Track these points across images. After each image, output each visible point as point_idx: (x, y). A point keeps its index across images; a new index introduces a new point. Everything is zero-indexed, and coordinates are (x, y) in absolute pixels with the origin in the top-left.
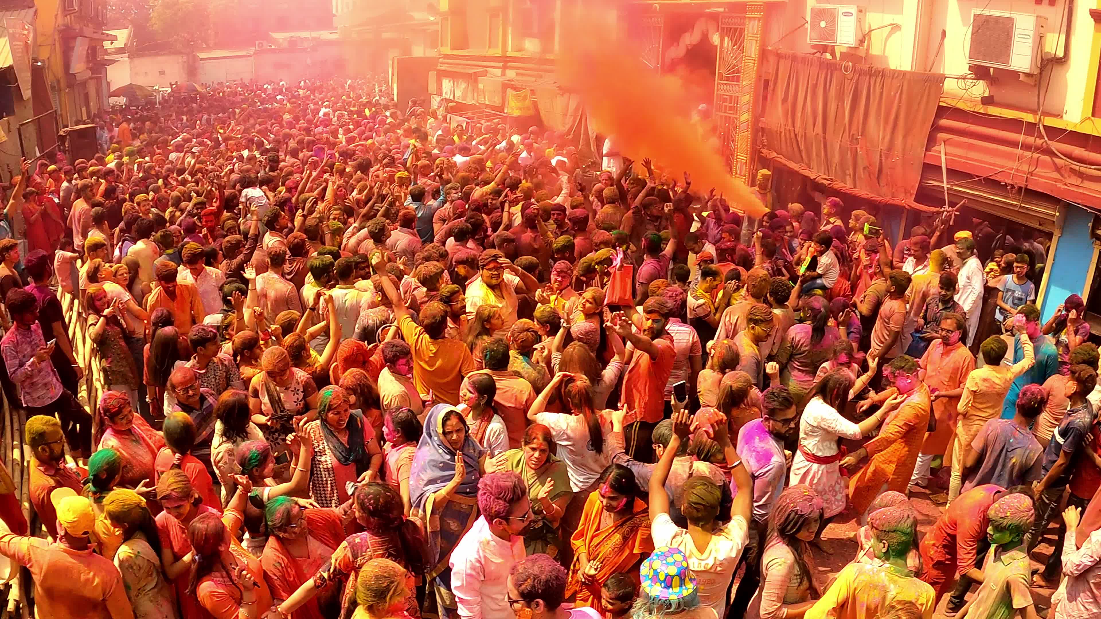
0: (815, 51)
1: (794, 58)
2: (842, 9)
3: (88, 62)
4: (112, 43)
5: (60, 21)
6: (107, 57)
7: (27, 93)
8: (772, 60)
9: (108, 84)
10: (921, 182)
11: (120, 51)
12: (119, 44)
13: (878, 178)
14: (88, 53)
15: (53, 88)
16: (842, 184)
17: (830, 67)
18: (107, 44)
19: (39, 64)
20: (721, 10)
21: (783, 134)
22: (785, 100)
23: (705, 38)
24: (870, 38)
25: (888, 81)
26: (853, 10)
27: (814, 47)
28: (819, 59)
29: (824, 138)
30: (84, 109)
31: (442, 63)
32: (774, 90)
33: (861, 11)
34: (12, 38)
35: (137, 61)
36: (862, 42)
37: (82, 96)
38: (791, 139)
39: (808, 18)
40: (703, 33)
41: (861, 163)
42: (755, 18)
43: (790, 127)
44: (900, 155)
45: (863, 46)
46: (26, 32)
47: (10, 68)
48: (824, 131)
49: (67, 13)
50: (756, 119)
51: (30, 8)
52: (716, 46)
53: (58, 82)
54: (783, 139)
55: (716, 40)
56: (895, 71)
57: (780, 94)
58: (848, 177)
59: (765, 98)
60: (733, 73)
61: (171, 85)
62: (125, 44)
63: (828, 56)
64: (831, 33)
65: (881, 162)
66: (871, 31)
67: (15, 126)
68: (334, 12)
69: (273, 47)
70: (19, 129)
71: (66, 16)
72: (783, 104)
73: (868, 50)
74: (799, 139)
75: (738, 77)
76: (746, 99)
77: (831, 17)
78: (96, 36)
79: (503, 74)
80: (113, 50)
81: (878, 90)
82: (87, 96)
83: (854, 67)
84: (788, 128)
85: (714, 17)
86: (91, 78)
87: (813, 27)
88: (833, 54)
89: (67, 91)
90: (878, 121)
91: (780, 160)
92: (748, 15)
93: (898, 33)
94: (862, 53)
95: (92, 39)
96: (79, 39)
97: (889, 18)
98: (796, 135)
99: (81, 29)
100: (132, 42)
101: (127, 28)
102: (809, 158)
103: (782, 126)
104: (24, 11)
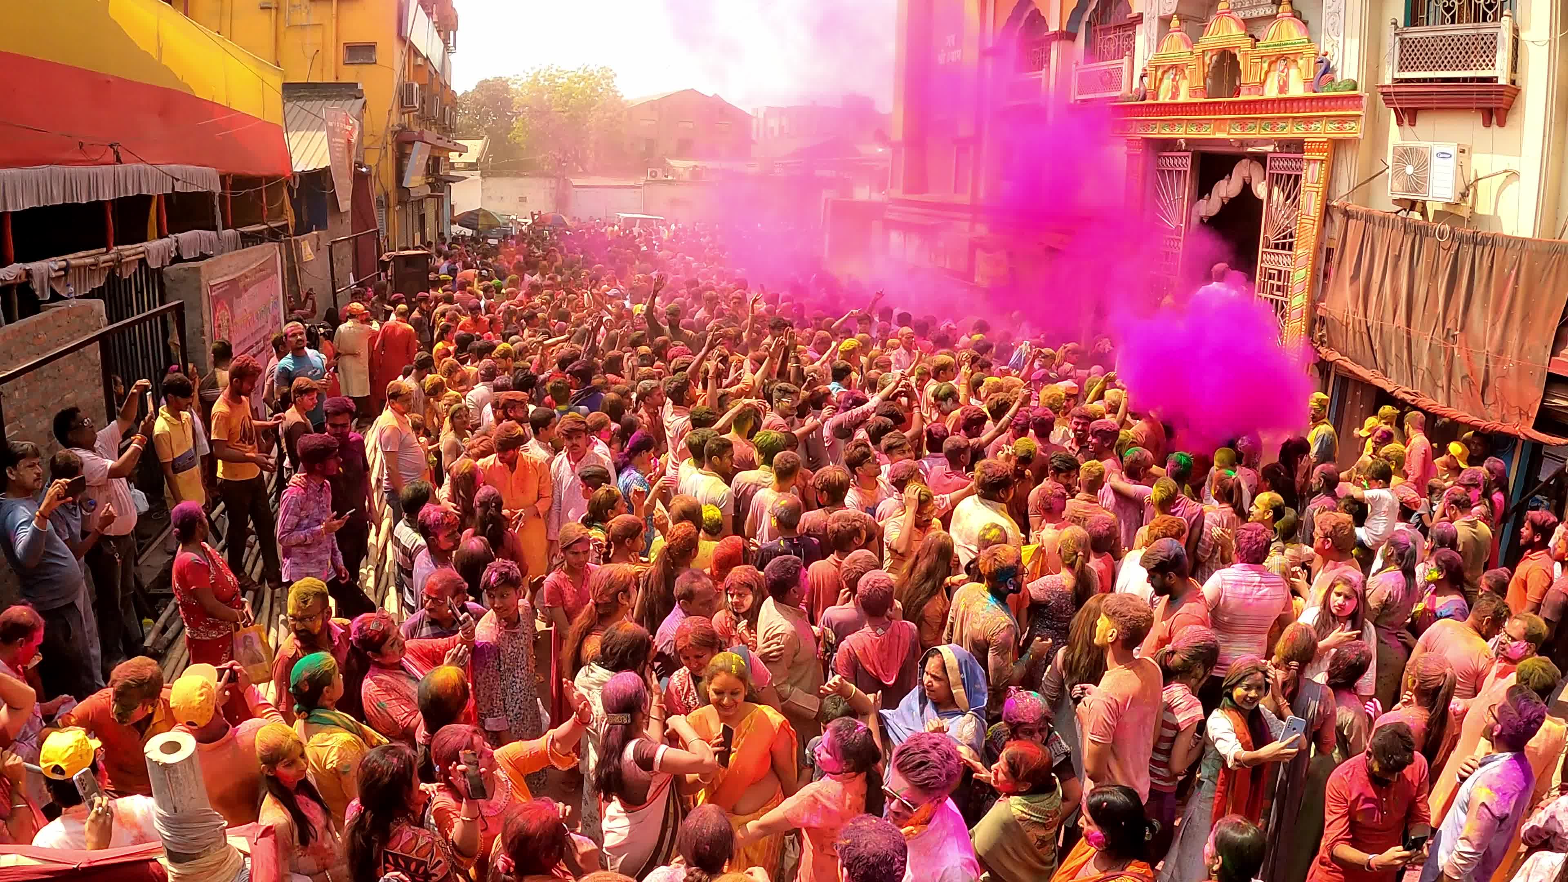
0: (1399, 208)
1: (1369, 218)
2: (1438, 148)
3: (428, 174)
4: (460, 156)
5: (395, 119)
6: (452, 173)
7: (345, 205)
8: (1338, 218)
9: (452, 207)
10: (1543, 401)
11: (471, 166)
12: (470, 157)
13: (1483, 394)
14: (428, 165)
15: (379, 201)
16: (1432, 401)
17: (1420, 232)
18: (454, 157)
19: (364, 170)
20: (1270, 148)
21: (1350, 327)
22: (1355, 278)
23: (1247, 188)
24: (1476, 190)
25: (1499, 254)
26: (1452, 149)
27: (1397, 202)
28: (1404, 219)
29: (1408, 333)
30: (418, 235)
31: (890, 211)
32: (1339, 263)
33: (1463, 151)
34: (332, 134)
35: (491, 182)
36: (1464, 196)
37: (417, 218)
38: (1361, 334)
39: (1389, 162)
40: (1245, 182)
41: (1459, 372)
42: (1315, 161)
43: (1360, 316)
44: (1515, 361)
45: (1465, 201)
46: (349, 128)
47: (327, 170)
48: (1409, 324)
49: (405, 110)
50: (1313, 305)
51: (357, 98)
52: (1262, 201)
53: (387, 195)
54: (1351, 333)
55: (1260, 190)
56: (1510, 239)
57: (1348, 270)
58: (1440, 390)
59: (1326, 275)
60: (1285, 237)
61: (533, 215)
62: (478, 159)
63: (1416, 216)
64: (1419, 182)
65: (1487, 372)
66: (1477, 180)
67: (325, 243)
68: (754, 138)
69: (670, 178)
70: (330, 248)
71: (403, 114)
72: (1351, 284)
73: (1473, 208)
74: (1372, 334)
75: (1291, 244)
76: (1300, 275)
77: (1423, 165)
78: (440, 143)
79: (972, 229)
80: (461, 165)
81: (1486, 264)
82: (422, 218)
83: (1452, 230)
84: (1358, 318)
85: (1261, 159)
86: (429, 196)
87: (1395, 175)
88: (1424, 213)
89: (398, 208)
90: (1485, 308)
91: (1346, 364)
92: (1306, 156)
93: (1516, 184)
94: (1465, 212)
95: (434, 147)
96: (417, 145)
97: (1501, 162)
98: (1368, 328)
99: (422, 132)
100: (487, 158)
101: (482, 138)
102: (1386, 362)
103: (1350, 315)
104: (350, 102)
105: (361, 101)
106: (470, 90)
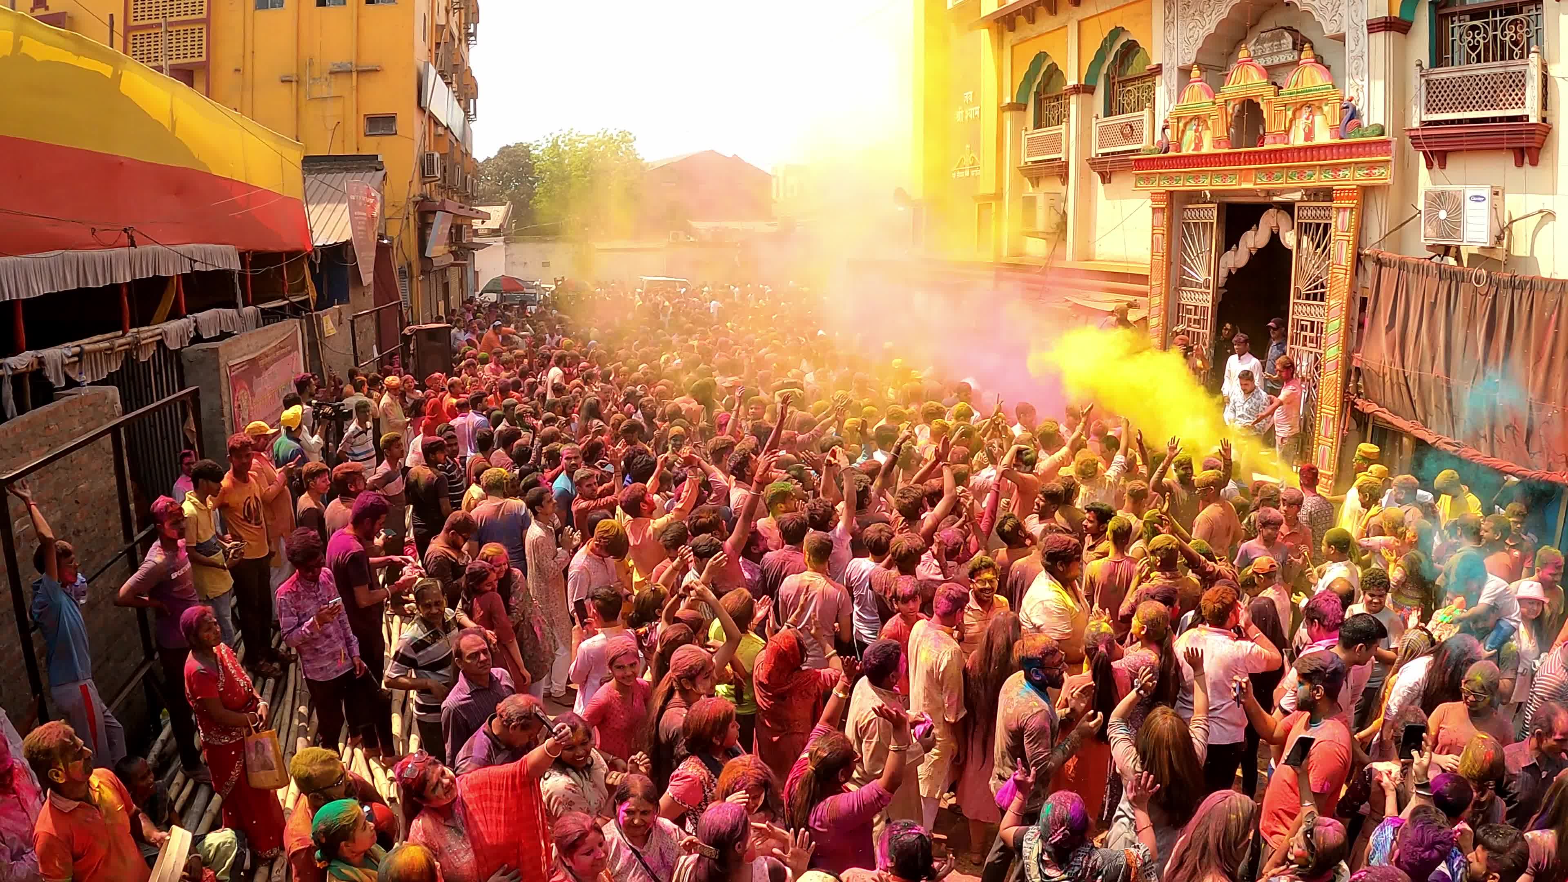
0: (1434, 254)
1: (1402, 265)
2: (1470, 191)
3: (451, 243)
4: (483, 222)
5: (416, 189)
6: (476, 240)
7: (368, 278)
8: (1370, 267)
9: (476, 273)
11: (495, 233)
12: (494, 223)
13: (1527, 442)
14: (450, 233)
15: (402, 272)
16: (1475, 452)
17: (1454, 277)
18: (477, 224)
19: (385, 241)
20: (1297, 196)
21: (1387, 378)
22: (1390, 327)
23: (1275, 238)
24: (1511, 232)
25: (1539, 296)
26: (1486, 192)
27: (1431, 248)
28: (1439, 265)
29: (1448, 382)
30: (442, 304)
32: (1373, 313)
33: (1497, 194)
34: (354, 207)
35: (515, 248)
36: (1499, 239)
37: (440, 288)
38: (1399, 385)
39: (1421, 206)
40: (1272, 232)
41: (1502, 419)
42: (1345, 209)
43: (1397, 366)
44: (1559, 408)
45: (1501, 245)
46: (372, 201)
47: (348, 243)
48: (1448, 375)
49: (427, 180)
50: (1348, 356)
51: (377, 170)
52: (1290, 251)
53: (410, 265)
54: (1388, 384)
55: (1289, 239)
56: (1549, 281)
57: (1383, 321)
58: (1482, 440)
59: (1361, 325)
60: (1316, 288)
61: (556, 281)
62: (501, 225)
63: (1451, 261)
64: (1454, 225)
65: (1531, 420)
66: (1511, 222)
67: (347, 317)
68: (774, 197)
69: (692, 239)
70: (352, 322)
71: (425, 184)
72: (1387, 333)
73: (1508, 250)
74: (1411, 384)
75: (1322, 294)
76: (1335, 326)
77: (1458, 210)
78: (461, 212)
80: (486, 231)
81: (1525, 307)
82: (446, 286)
83: (1489, 274)
84: (1394, 368)
85: (1288, 208)
86: (452, 265)
87: (1428, 221)
88: (1458, 258)
89: (421, 278)
90: (1526, 355)
91: (1383, 415)
92: (1335, 204)
93: (1551, 223)
94: (1501, 257)
95: (456, 216)
96: (439, 214)
97: (1536, 202)
98: (1406, 378)
99: (443, 201)
100: (510, 224)
101: (505, 204)
102: (1426, 413)
103: (1387, 365)
104: (371, 174)
105: (381, 173)
106: (492, 157)
